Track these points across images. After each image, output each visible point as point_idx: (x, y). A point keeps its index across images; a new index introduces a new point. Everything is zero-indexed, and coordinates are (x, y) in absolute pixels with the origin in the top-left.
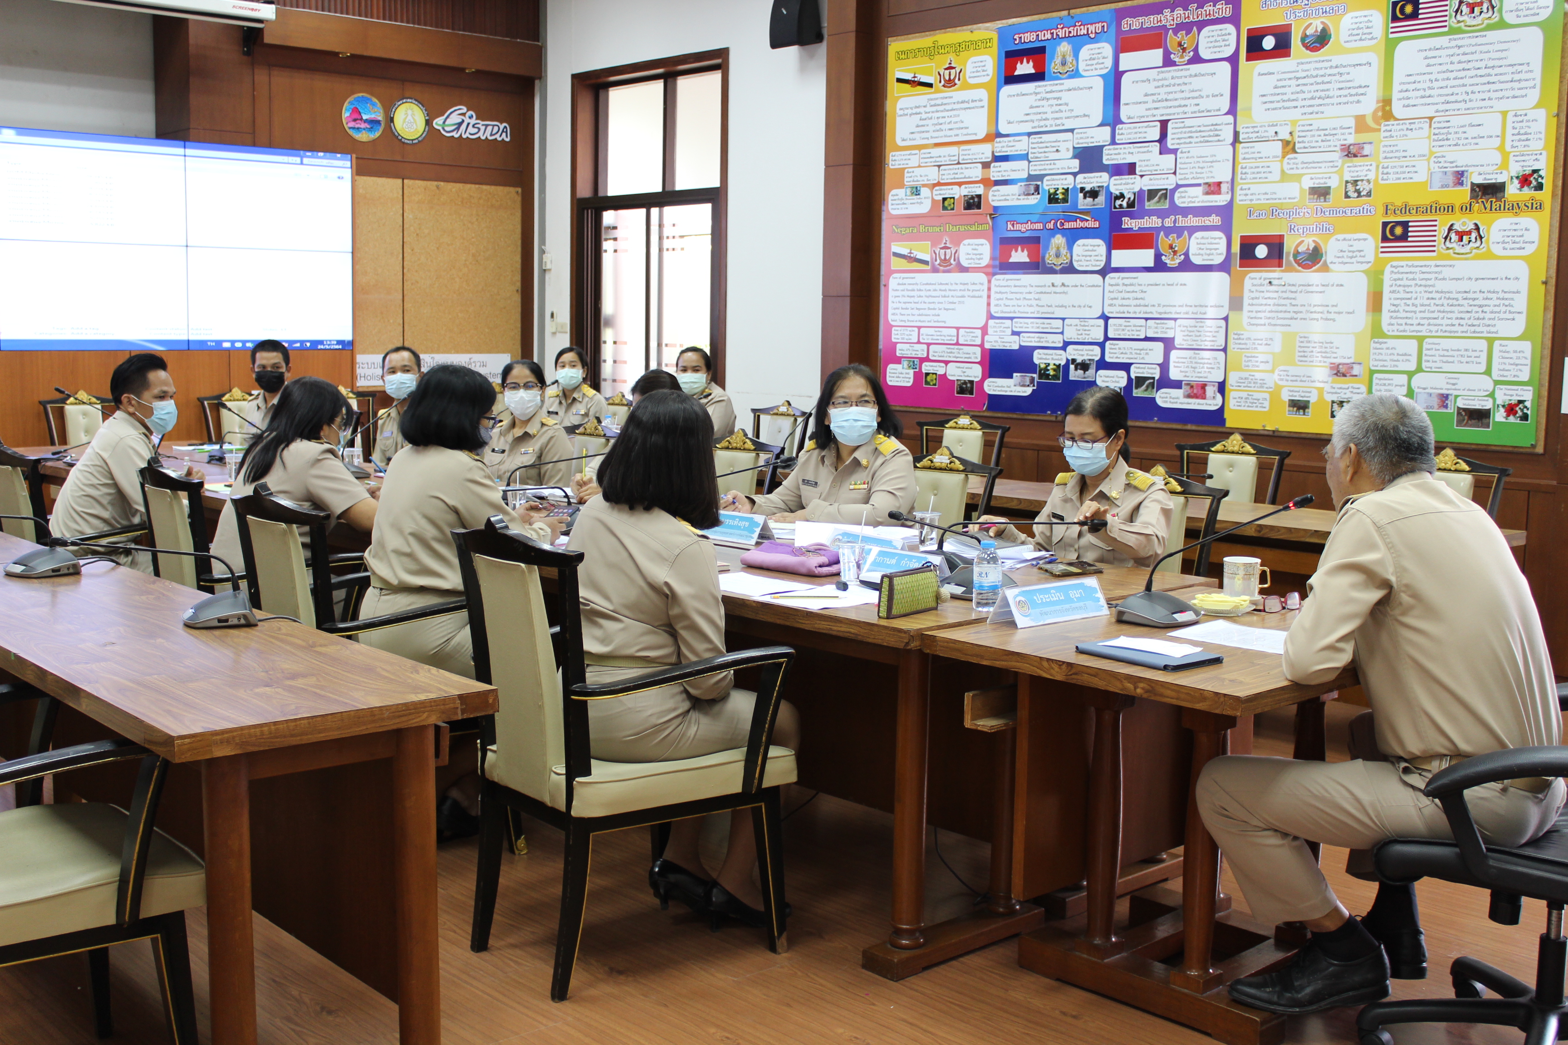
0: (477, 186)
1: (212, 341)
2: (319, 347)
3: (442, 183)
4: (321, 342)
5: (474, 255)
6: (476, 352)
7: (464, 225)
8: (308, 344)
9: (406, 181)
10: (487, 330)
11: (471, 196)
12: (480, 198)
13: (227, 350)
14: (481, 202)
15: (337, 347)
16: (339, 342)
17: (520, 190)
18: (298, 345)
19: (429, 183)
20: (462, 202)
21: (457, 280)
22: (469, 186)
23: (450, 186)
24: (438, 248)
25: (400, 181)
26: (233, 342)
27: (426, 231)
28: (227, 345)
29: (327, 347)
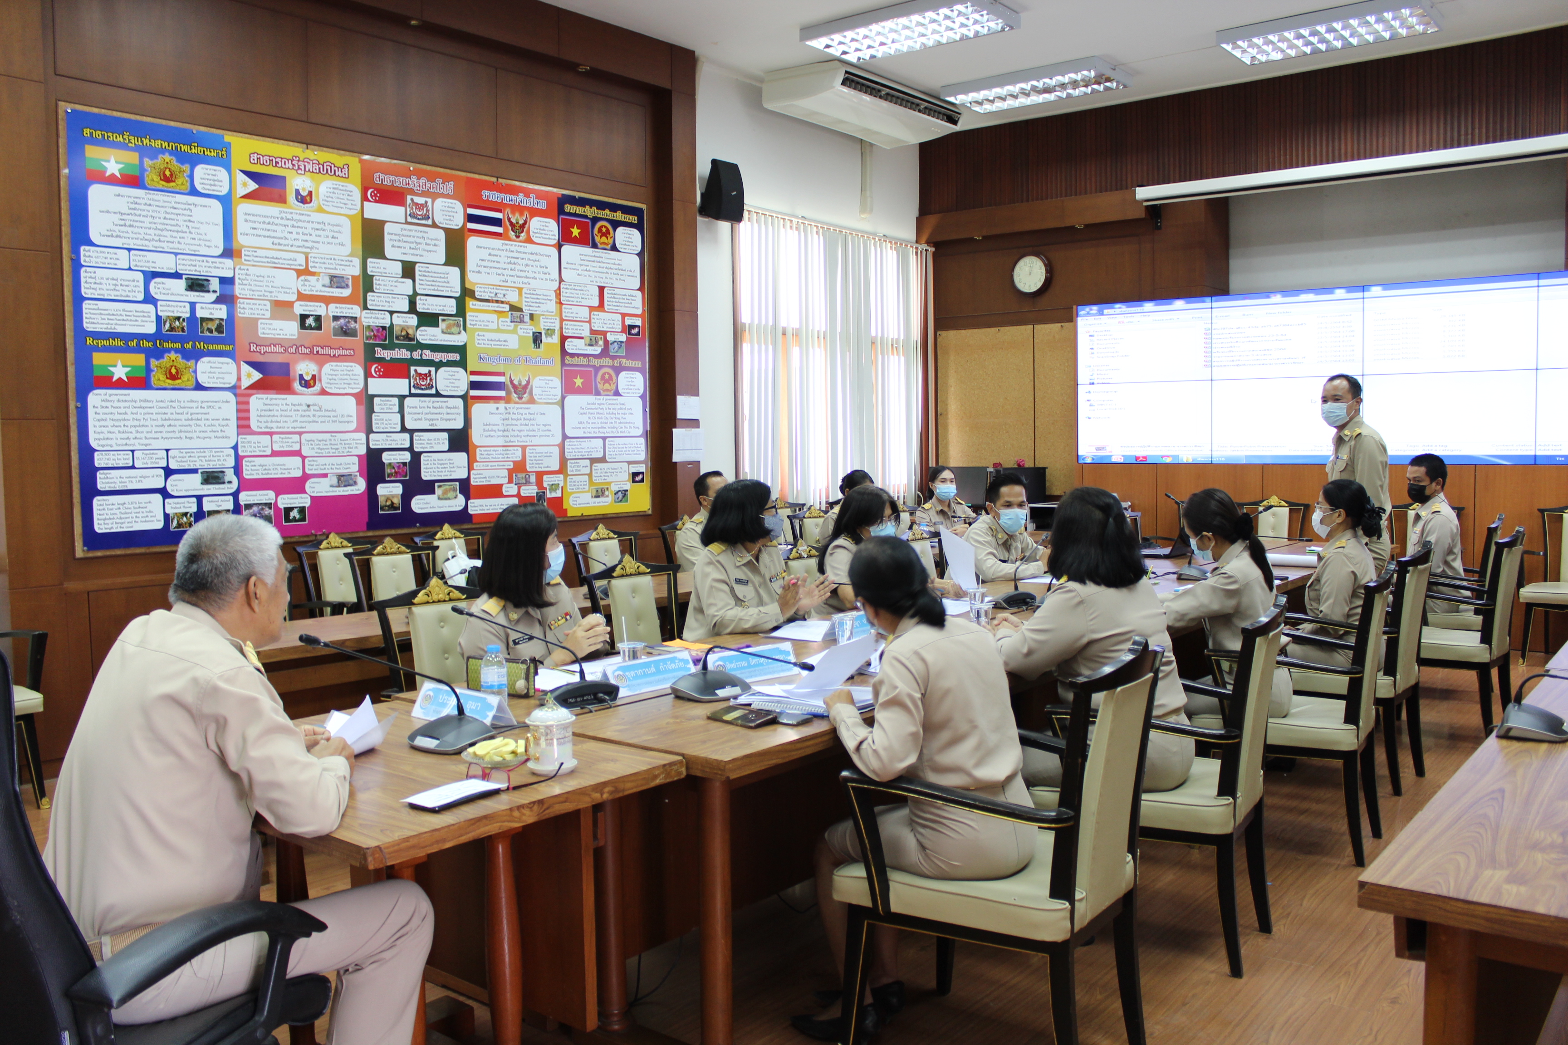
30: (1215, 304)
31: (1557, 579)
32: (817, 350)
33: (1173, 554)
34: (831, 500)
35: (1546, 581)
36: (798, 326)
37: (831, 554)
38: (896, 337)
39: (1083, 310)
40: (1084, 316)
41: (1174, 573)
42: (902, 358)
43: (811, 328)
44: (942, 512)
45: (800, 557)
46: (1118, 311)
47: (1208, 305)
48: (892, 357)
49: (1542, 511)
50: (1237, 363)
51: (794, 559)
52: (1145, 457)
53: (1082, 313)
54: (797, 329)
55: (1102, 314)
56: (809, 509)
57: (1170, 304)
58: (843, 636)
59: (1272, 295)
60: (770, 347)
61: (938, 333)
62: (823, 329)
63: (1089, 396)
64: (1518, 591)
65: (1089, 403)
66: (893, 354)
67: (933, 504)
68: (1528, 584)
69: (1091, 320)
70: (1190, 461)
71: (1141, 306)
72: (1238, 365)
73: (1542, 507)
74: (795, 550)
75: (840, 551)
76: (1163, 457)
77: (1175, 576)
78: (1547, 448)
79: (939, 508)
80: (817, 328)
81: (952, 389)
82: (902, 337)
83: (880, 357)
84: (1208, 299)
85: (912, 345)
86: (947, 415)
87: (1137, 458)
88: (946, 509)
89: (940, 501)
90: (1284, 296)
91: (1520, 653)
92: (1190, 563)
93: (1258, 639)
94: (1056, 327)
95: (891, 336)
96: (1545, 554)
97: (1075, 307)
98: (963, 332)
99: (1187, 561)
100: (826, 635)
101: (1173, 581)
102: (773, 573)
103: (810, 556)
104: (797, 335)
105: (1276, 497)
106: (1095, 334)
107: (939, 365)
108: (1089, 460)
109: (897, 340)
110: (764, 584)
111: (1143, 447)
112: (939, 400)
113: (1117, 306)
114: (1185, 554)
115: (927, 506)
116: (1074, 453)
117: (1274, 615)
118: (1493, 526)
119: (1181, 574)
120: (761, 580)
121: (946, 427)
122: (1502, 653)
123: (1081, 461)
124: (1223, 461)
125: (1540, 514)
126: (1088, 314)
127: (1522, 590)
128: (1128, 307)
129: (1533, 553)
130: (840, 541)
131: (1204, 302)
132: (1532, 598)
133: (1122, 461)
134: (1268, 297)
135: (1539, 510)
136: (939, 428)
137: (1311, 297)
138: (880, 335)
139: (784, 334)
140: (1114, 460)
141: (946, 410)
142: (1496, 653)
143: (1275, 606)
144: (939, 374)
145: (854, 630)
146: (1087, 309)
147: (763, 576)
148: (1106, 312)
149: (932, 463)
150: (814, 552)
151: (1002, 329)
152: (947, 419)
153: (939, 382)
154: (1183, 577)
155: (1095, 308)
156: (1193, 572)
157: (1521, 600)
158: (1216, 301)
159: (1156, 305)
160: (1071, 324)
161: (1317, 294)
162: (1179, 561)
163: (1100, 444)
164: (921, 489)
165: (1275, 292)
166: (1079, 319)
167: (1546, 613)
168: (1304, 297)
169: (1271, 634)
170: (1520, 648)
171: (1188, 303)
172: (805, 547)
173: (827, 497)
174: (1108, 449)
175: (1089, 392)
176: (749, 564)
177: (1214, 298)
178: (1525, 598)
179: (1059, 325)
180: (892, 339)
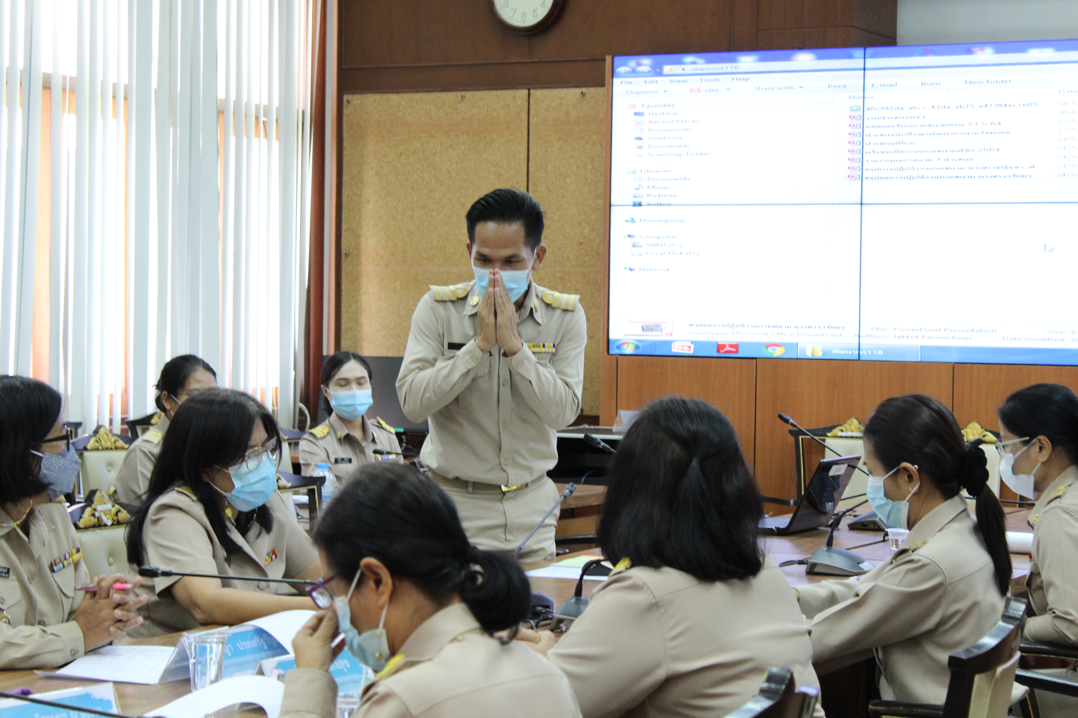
30: (871, 63)
32: (111, 121)
33: (793, 528)
34: (132, 417)
36: (74, 74)
37: (155, 522)
38: (265, 102)
39: (625, 64)
40: (626, 75)
41: (801, 562)
42: (276, 144)
43: (100, 78)
44: (348, 440)
45: (99, 525)
46: (689, 69)
47: (858, 63)
48: (255, 141)
50: (909, 173)
51: (86, 528)
52: (736, 346)
53: (621, 70)
54: (72, 79)
55: (660, 74)
56: (96, 432)
57: (787, 59)
58: (204, 674)
59: (976, 49)
60: (19, 113)
61: (346, 97)
62: (124, 81)
63: (630, 228)
65: (631, 241)
66: (258, 135)
67: (331, 426)
69: (638, 83)
70: (819, 354)
71: (733, 60)
72: (911, 178)
74: (88, 510)
75: (170, 515)
76: (768, 346)
77: (804, 568)
79: (343, 432)
80: (112, 79)
81: (371, 206)
82: (276, 104)
83: (233, 140)
84: (858, 52)
85: (296, 119)
86: (358, 256)
87: (720, 347)
88: (357, 434)
89: (344, 420)
90: (998, 51)
92: (830, 544)
93: (977, 678)
94: (572, 94)
95: (255, 101)
97: (608, 58)
98: (394, 97)
99: (825, 540)
100: (168, 672)
101: (799, 576)
102: (56, 555)
103: (117, 523)
104: (73, 91)
105: (977, 426)
106: (646, 110)
107: (346, 159)
108: (629, 350)
109: (267, 110)
110: (39, 575)
111: (732, 326)
112: (344, 227)
113: (689, 58)
114: (815, 529)
115: (320, 430)
116: (602, 335)
117: (1003, 635)
119: (814, 565)
120: (33, 568)
121: (356, 280)
123: (613, 351)
124: (879, 355)
126: (634, 73)
128: (709, 61)
130: (170, 497)
131: (850, 57)
133: (691, 352)
134: (969, 52)
136: (344, 281)
137: (1048, 53)
138: (233, 97)
139: (47, 87)
140: (676, 349)
141: (358, 247)
143: (1006, 618)
144: (345, 178)
145: (226, 662)
146: (632, 62)
147: (36, 562)
148: (667, 69)
149: (328, 349)
150: (124, 515)
151: (468, 94)
152: (359, 263)
153: (345, 192)
154: (817, 570)
155: (646, 62)
156: (836, 561)
158: (873, 56)
159: (762, 60)
160: (600, 90)
161: (1059, 49)
162: (807, 541)
163: (651, 319)
164: (305, 399)
165: (983, 43)
166: (616, 81)
168: (1034, 54)
169: (1000, 669)
171: (820, 58)
172: (109, 506)
173: (125, 410)
174: (666, 329)
175: (633, 221)
176: (10, 537)
177: (869, 51)
179: (578, 91)
180: (258, 107)
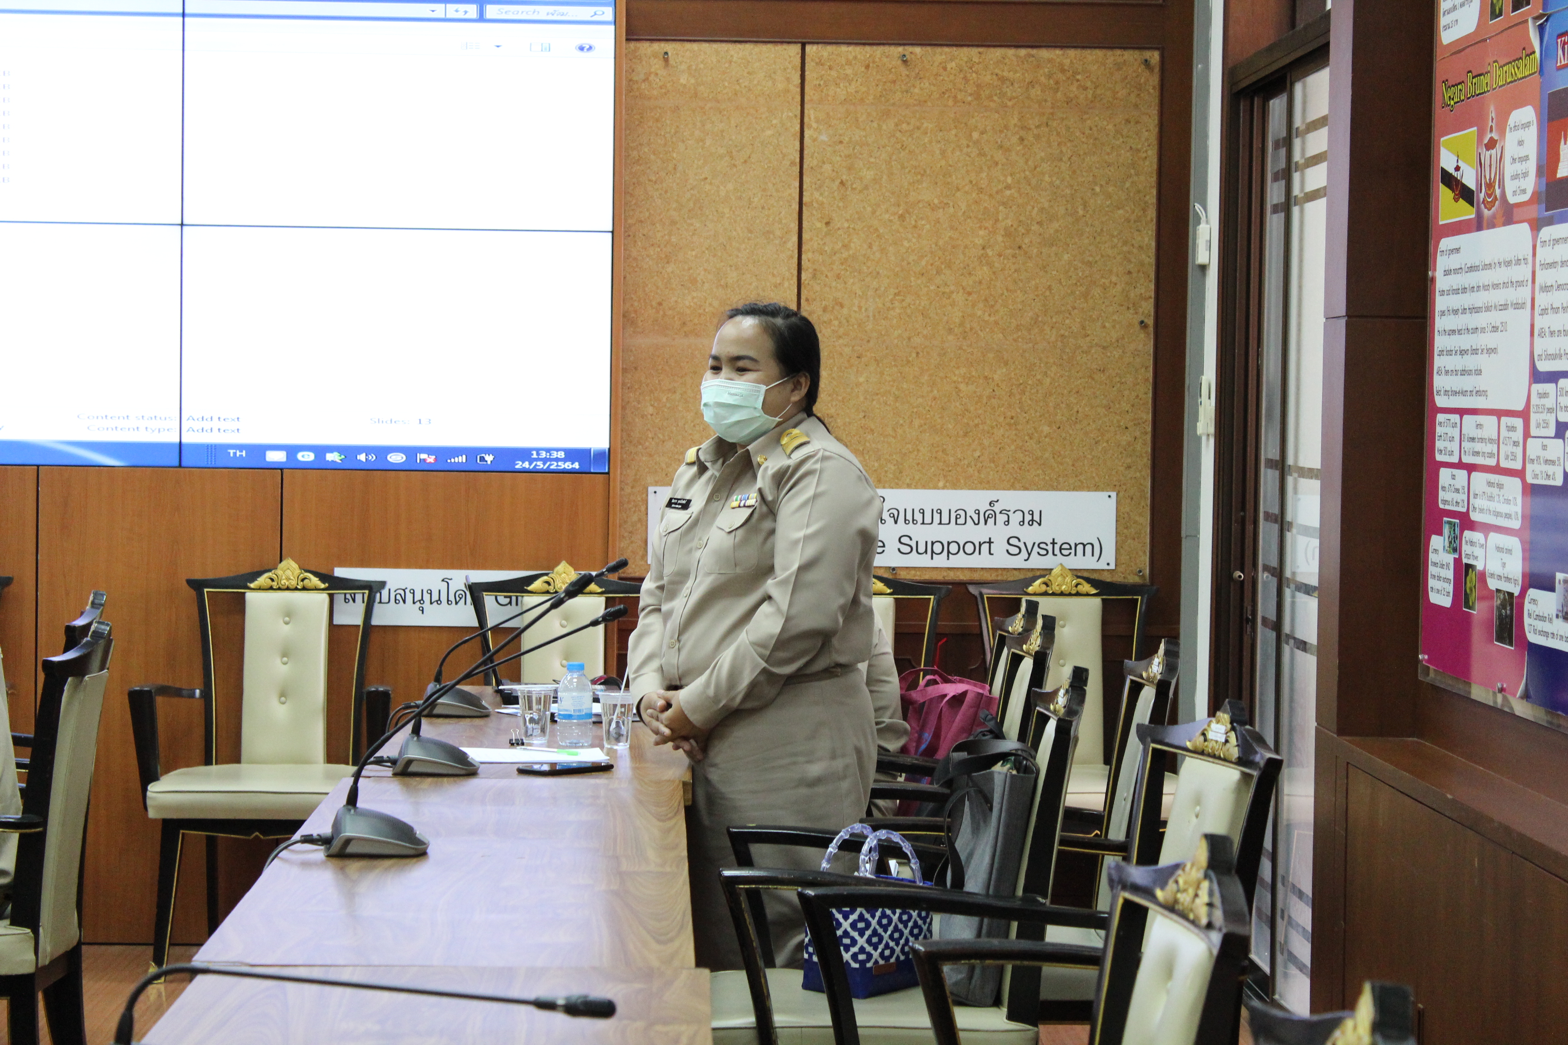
0: (1023, 52)
1: (240, 447)
2: (519, 465)
3: (918, 50)
4: (525, 453)
5: (1008, 234)
6: (1012, 487)
7: (982, 154)
8: (489, 458)
9: (808, 48)
10: (1046, 429)
11: (1003, 80)
12: (1031, 84)
13: (280, 469)
14: (1036, 92)
15: (568, 466)
16: (572, 454)
17: (1154, 57)
18: (462, 459)
19: (878, 51)
20: (977, 96)
21: (959, 297)
22: (997, 53)
23: (940, 55)
24: (902, 217)
25: (795, 49)
26: (292, 450)
27: (869, 175)
28: (276, 457)
29: (540, 465)
31: (235, 757)
35: (208, 762)
49: (197, 585)
64: (144, 790)
68: (168, 770)
73: (198, 576)
78: (207, 425)
91: (150, 950)
96: (206, 695)
118: (80, 622)
122: (61, 951)
125: (193, 593)
127: (153, 788)
129: (177, 692)
132: (179, 807)
135: (191, 583)
142: (50, 949)
157: (152, 814)
167: (211, 843)
170: (151, 939)
178: (160, 808)
